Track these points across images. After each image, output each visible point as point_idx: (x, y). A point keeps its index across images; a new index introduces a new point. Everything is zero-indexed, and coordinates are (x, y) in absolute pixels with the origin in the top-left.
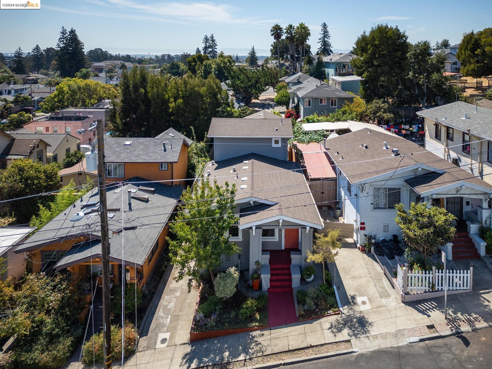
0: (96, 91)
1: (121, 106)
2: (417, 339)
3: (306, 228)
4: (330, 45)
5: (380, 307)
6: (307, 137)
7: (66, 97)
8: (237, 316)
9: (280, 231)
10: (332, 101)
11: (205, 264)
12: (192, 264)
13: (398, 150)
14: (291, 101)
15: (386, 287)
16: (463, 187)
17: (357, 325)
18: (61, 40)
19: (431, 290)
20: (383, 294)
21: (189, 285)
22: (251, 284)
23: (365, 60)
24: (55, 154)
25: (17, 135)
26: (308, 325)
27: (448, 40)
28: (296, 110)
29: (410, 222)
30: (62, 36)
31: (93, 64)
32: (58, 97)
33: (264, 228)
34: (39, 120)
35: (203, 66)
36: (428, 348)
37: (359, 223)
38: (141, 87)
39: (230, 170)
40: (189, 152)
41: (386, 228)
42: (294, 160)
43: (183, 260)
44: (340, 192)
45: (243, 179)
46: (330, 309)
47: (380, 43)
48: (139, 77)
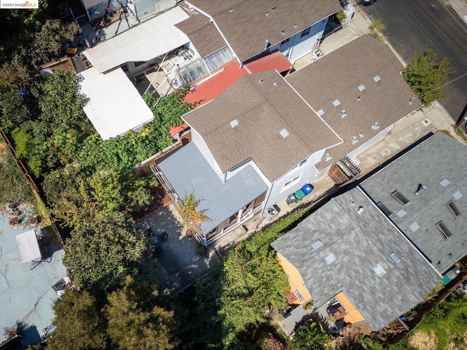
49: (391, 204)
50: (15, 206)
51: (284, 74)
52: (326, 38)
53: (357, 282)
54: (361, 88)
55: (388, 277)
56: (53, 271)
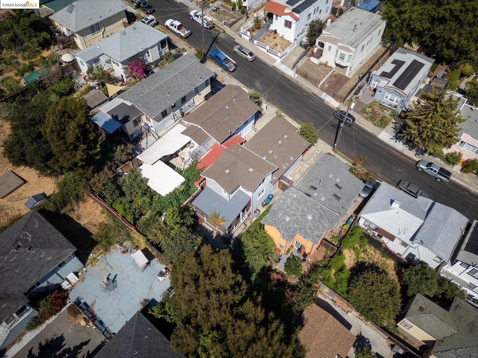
49: (310, 192)
50: (121, 245)
51: (242, 144)
52: (257, 122)
53: (303, 226)
54: (280, 142)
55: (314, 219)
56: (153, 270)
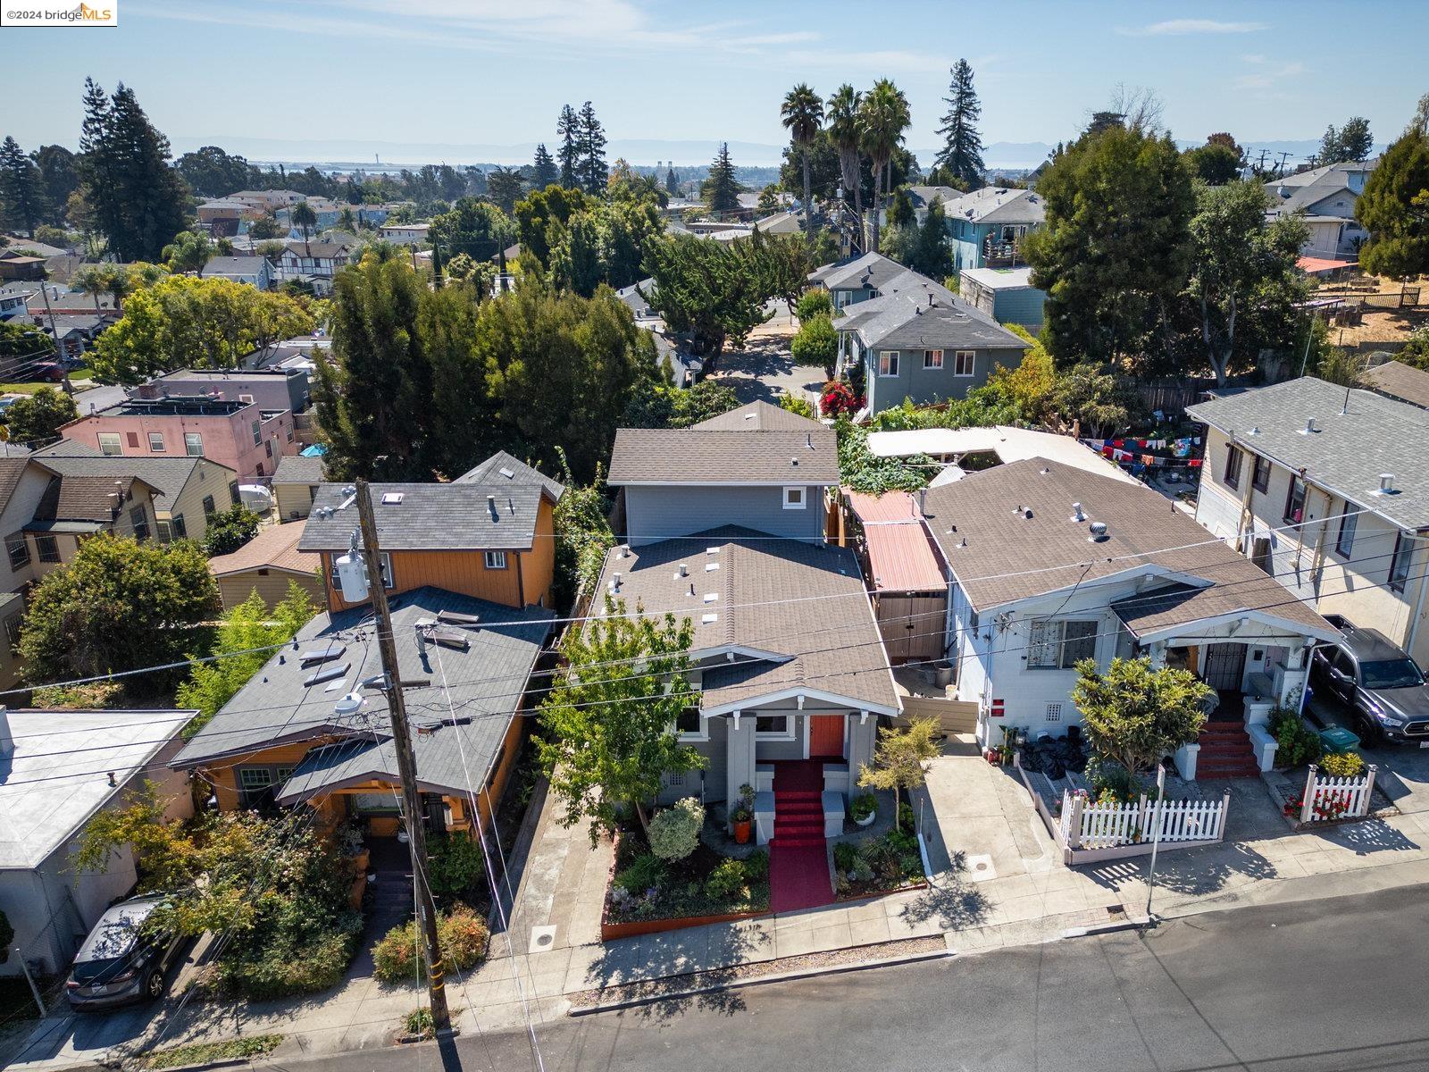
0: (247, 316)
1: (348, 380)
2: (1083, 931)
3: (859, 714)
4: (978, 141)
5: (1016, 874)
6: (879, 475)
7: (158, 336)
8: (701, 893)
9: (799, 720)
10: (961, 358)
11: (626, 792)
12: (596, 791)
13: (1105, 528)
14: (841, 353)
15: (1036, 836)
16: (1245, 622)
17: (961, 908)
18: (91, 127)
19: (1131, 842)
20: (1026, 850)
21: (594, 836)
22: (730, 832)
23: (1062, 241)
24: (176, 514)
25: (56, 460)
26: (857, 908)
27: (1367, 122)
28: (853, 383)
29: (1106, 702)
30: (93, 112)
31: (204, 203)
32: (135, 335)
33: (761, 714)
34: (104, 414)
35: (567, 229)
36: (1102, 946)
37: (990, 702)
38: (400, 325)
39: (673, 572)
40: (556, 517)
41: (1053, 712)
42: (842, 544)
43: (576, 783)
44: (953, 625)
45: (708, 597)
46: (905, 878)
47: (1113, 188)
48: (388, 292)
